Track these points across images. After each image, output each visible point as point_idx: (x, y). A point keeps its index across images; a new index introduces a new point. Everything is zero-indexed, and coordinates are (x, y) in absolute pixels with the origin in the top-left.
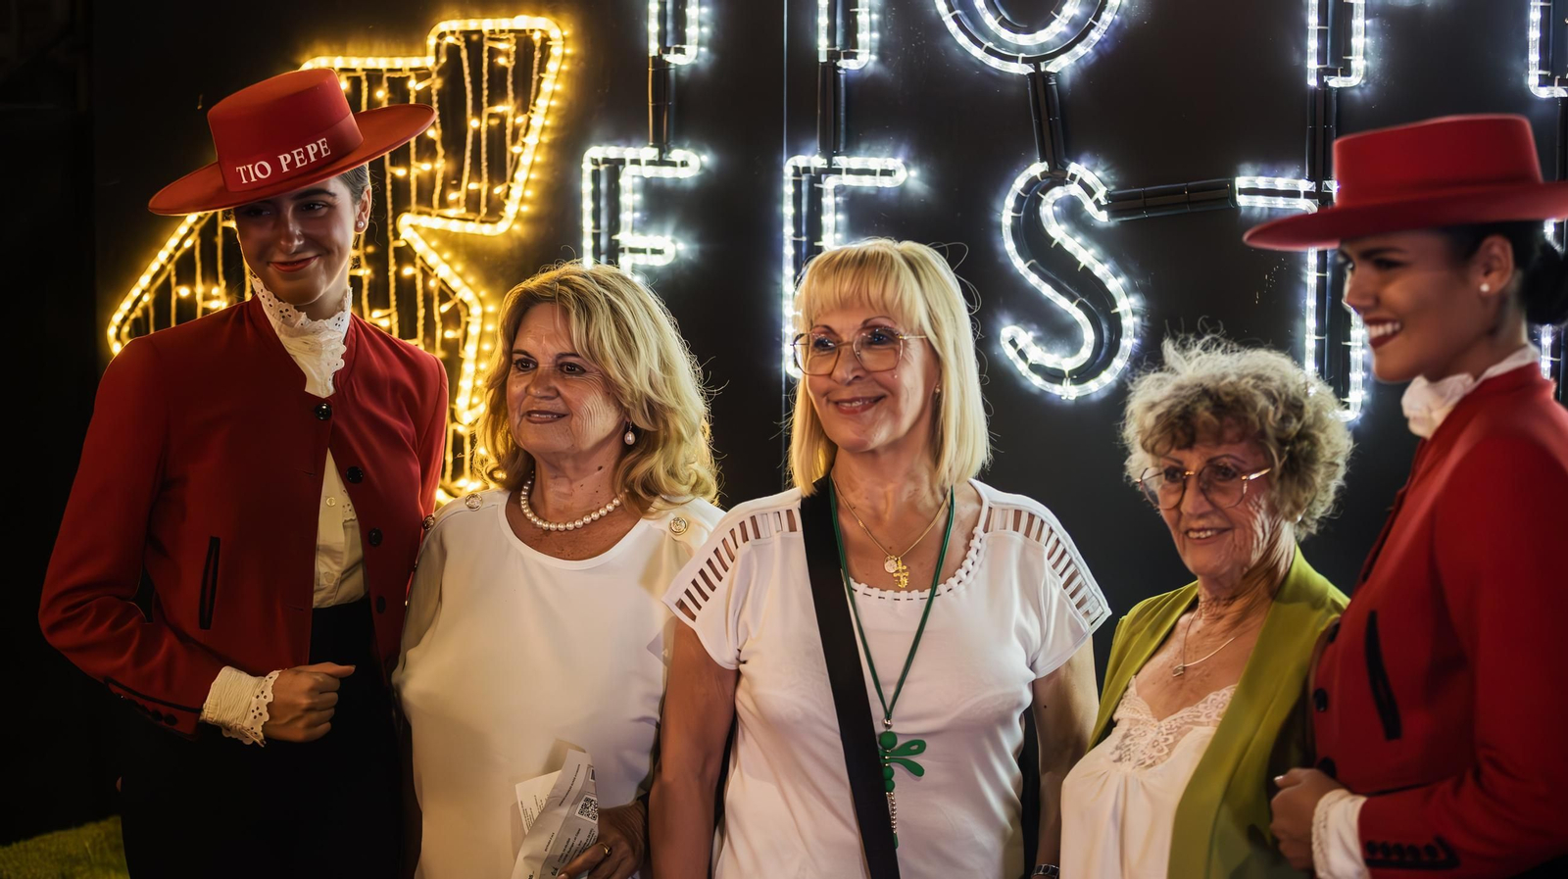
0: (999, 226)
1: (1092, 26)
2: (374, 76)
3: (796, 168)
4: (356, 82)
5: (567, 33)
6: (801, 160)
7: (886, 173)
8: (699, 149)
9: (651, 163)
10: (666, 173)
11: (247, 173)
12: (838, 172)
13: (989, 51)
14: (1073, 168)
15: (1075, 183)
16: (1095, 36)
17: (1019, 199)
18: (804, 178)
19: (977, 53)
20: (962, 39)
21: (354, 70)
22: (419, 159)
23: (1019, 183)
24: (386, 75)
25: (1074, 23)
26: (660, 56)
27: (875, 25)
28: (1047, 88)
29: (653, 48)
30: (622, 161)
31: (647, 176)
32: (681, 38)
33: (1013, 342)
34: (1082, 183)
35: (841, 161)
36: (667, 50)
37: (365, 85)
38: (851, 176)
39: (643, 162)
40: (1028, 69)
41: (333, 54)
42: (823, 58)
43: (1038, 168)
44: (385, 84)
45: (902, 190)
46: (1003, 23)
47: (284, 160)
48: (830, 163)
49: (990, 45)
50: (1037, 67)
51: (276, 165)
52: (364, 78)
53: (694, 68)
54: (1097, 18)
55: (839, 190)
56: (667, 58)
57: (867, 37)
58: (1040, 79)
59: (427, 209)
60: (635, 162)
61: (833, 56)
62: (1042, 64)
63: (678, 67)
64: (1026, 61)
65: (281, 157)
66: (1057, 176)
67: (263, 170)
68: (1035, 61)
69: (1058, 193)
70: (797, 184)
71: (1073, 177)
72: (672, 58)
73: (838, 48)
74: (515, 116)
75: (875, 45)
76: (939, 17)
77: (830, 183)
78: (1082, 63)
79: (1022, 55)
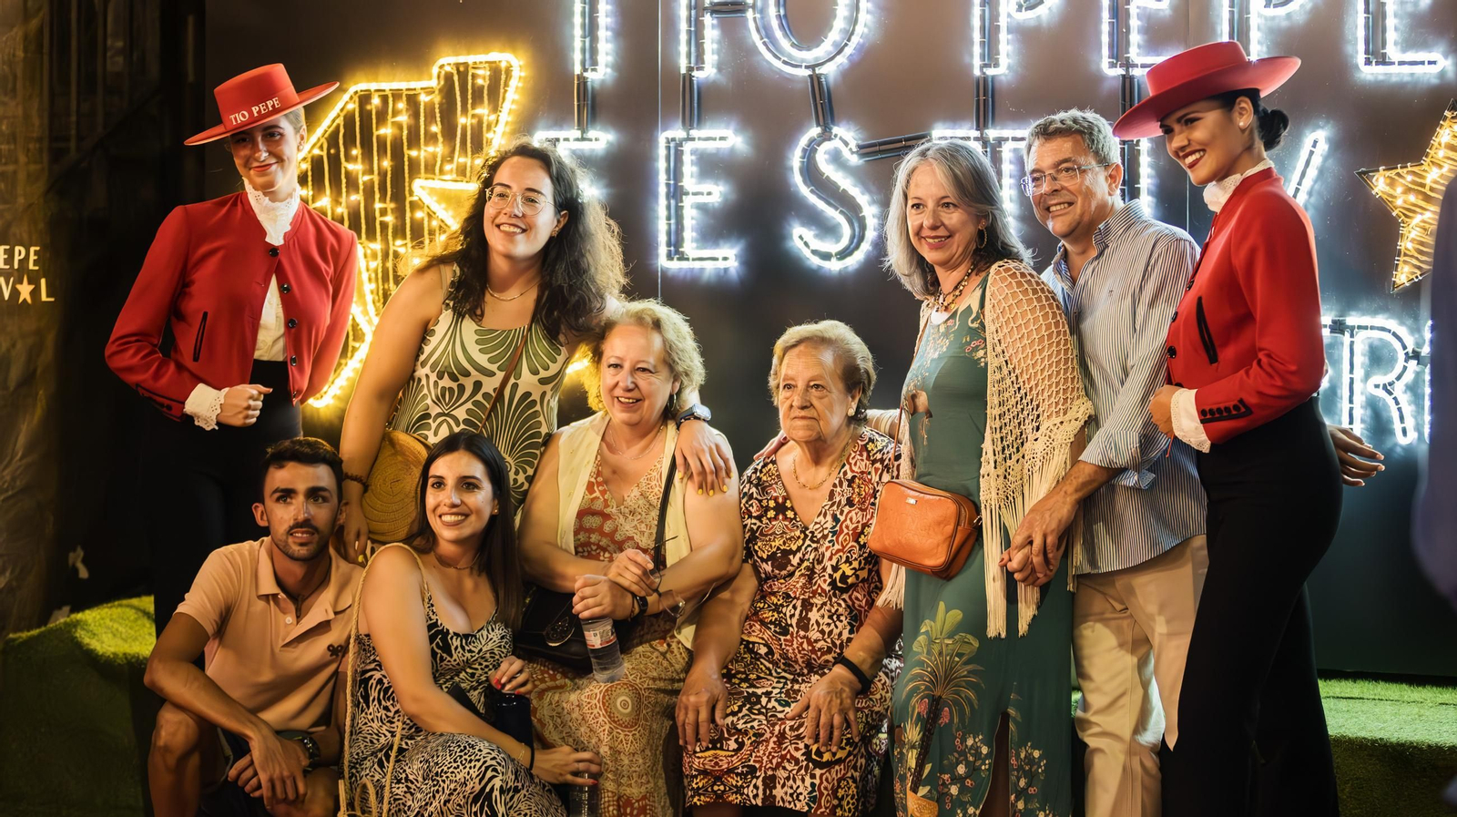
0: (792, 169)
1: (846, 45)
2: (397, 95)
3: (667, 139)
4: (384, 99)
5: (522, 63)
6: (670, 134)
7: (722, 139)
8: (604, 129)
9: (577, 140)
10: (585, 146)
11: (235, 118)
12: (693, 139)
13: (785, 62)
14: (835, 130)
15: (838, 139)
16: (848, 51)
17: (804, 151)
18: (672, 145)
19: (778, 64)
20: (768, 56)
21: (384, 91)
22: (426, 143)
23: (803, 141)
24: (405, 93)
25: (835, 44)
26: (582, 74)
27: (715, 51)
28: (820, 83)
29: (577, 70)
30: (558, 140)
31: (574, 148)
32: (594, 63)
33: (801, 237)
34: (841, 138)
35: (694, 133)
36: (585, 70)
37: (390, 100)
38: (701, 142)
39: (571, 139)
40: (809, 72)
41: (369, 81)
42: (683, 71)
43: (815, 131)
44: (404, 98)
45: (732, 150)
46: (793, 45)
47: (255, 110)
48: (688, 134)
49: (786, 59)
50: (814, 70)
51: (251, 113)
52: (390, 96)
53: (603, 82)
54: (849, 40)
55: (693, 152)
56: (585, 74)
57: (711, 58)
58: (816, 80)
59: (432, 176)
60: (566, 140)
61: (690, 69)
62: (817, 69)
63: (593, 81)
64: (807, 67)
65: (253, 108)
66: (826, 136)
67: (244, 116)
68: (812, 67)
69: (827, 146)
70: (668, 148)
71: (836, 136)
72: (589, 75)
73: (692, 65)
74: (488, 116)
75: (715, 62)
76: (754, 43)
77: (687, 147)
78: (841, 67)
79: (804, 64)
